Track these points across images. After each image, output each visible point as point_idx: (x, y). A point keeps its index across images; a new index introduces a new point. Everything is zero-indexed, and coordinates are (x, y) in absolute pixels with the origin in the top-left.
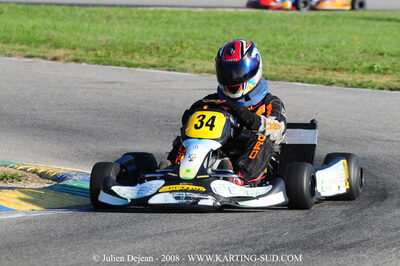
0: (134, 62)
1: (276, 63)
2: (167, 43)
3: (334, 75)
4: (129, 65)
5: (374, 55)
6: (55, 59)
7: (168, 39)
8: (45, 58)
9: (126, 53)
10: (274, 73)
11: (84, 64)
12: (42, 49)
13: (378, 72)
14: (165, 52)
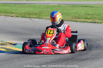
0: (31, 17)
1: (64, 17)
3: (78, 20)
4: (29, 18)
5: (87, 14)
6: (12, 16)
7: (39, 11)
8: (10, 16)
9: (29, 15)
11: (19, 18)
12: (9, 14)
13: (88, 19)
14: (38, 15)
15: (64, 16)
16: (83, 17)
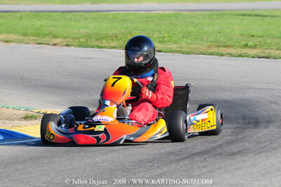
1: (188, 44)
4: (99, 47)
5: (248, 37)
6: (54, 45)
8: (48, 44)
9: (98, 40)
10: (187, 50)
11: (72, 47)
12: (46, 39)
13: (251, 47)
15: (189, 41)
16: (238, 44)
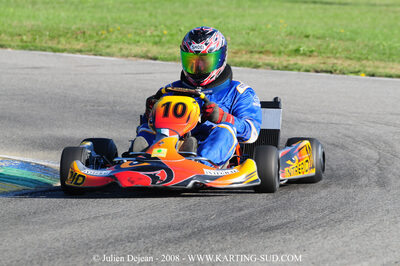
0: (60, 46)
2: (93, 28)
3: (260, 58)
7: (94, 24)
14: (91, 37)
